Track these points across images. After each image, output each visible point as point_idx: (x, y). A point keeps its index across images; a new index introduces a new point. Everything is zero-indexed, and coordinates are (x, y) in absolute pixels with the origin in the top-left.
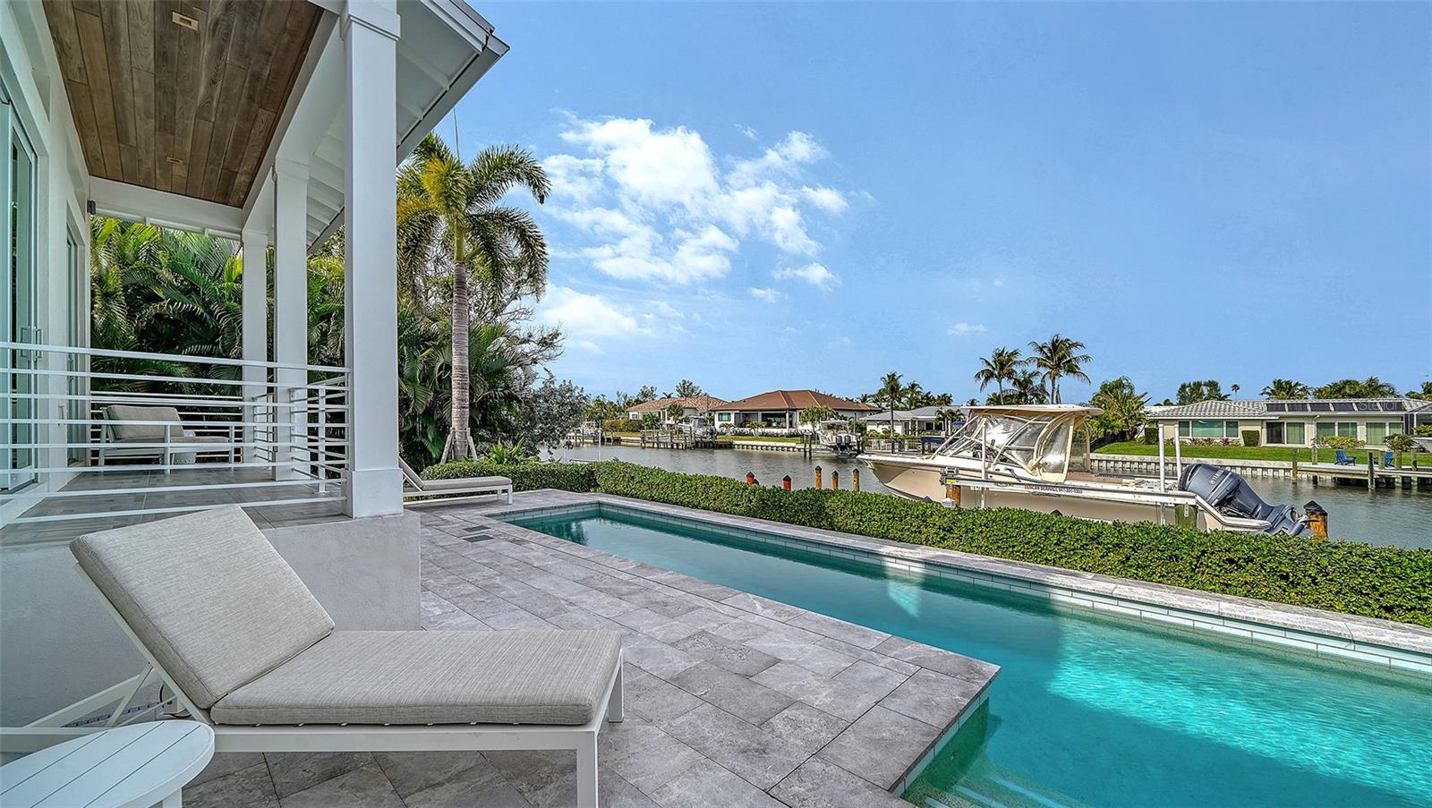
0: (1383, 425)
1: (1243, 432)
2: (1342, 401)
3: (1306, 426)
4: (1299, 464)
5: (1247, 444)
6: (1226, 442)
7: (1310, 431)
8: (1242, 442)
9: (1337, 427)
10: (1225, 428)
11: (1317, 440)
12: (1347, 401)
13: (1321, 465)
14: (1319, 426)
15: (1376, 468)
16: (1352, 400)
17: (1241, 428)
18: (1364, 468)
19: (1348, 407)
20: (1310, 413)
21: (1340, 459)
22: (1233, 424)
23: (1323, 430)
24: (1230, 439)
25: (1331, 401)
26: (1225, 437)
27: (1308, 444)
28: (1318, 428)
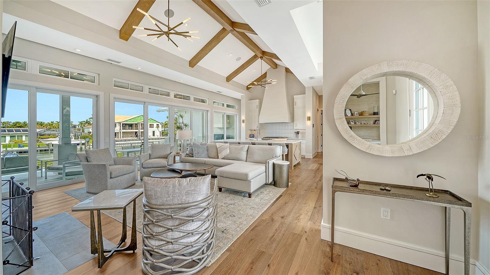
2: (17, 129)
3: (6, 137)
4: (8, 149)
7: (8, 138)
9: (16, 137)
11: (10, 141)
12: (19, 129)
13: (14, 149)
14: (11, 137)
16: (21, 129)
19: (19, 131)
20: (7, 133)
21: (20, 146)
23: (12, 138)
25: (14, 129)
27: (7, 142)
28: (10, 138)
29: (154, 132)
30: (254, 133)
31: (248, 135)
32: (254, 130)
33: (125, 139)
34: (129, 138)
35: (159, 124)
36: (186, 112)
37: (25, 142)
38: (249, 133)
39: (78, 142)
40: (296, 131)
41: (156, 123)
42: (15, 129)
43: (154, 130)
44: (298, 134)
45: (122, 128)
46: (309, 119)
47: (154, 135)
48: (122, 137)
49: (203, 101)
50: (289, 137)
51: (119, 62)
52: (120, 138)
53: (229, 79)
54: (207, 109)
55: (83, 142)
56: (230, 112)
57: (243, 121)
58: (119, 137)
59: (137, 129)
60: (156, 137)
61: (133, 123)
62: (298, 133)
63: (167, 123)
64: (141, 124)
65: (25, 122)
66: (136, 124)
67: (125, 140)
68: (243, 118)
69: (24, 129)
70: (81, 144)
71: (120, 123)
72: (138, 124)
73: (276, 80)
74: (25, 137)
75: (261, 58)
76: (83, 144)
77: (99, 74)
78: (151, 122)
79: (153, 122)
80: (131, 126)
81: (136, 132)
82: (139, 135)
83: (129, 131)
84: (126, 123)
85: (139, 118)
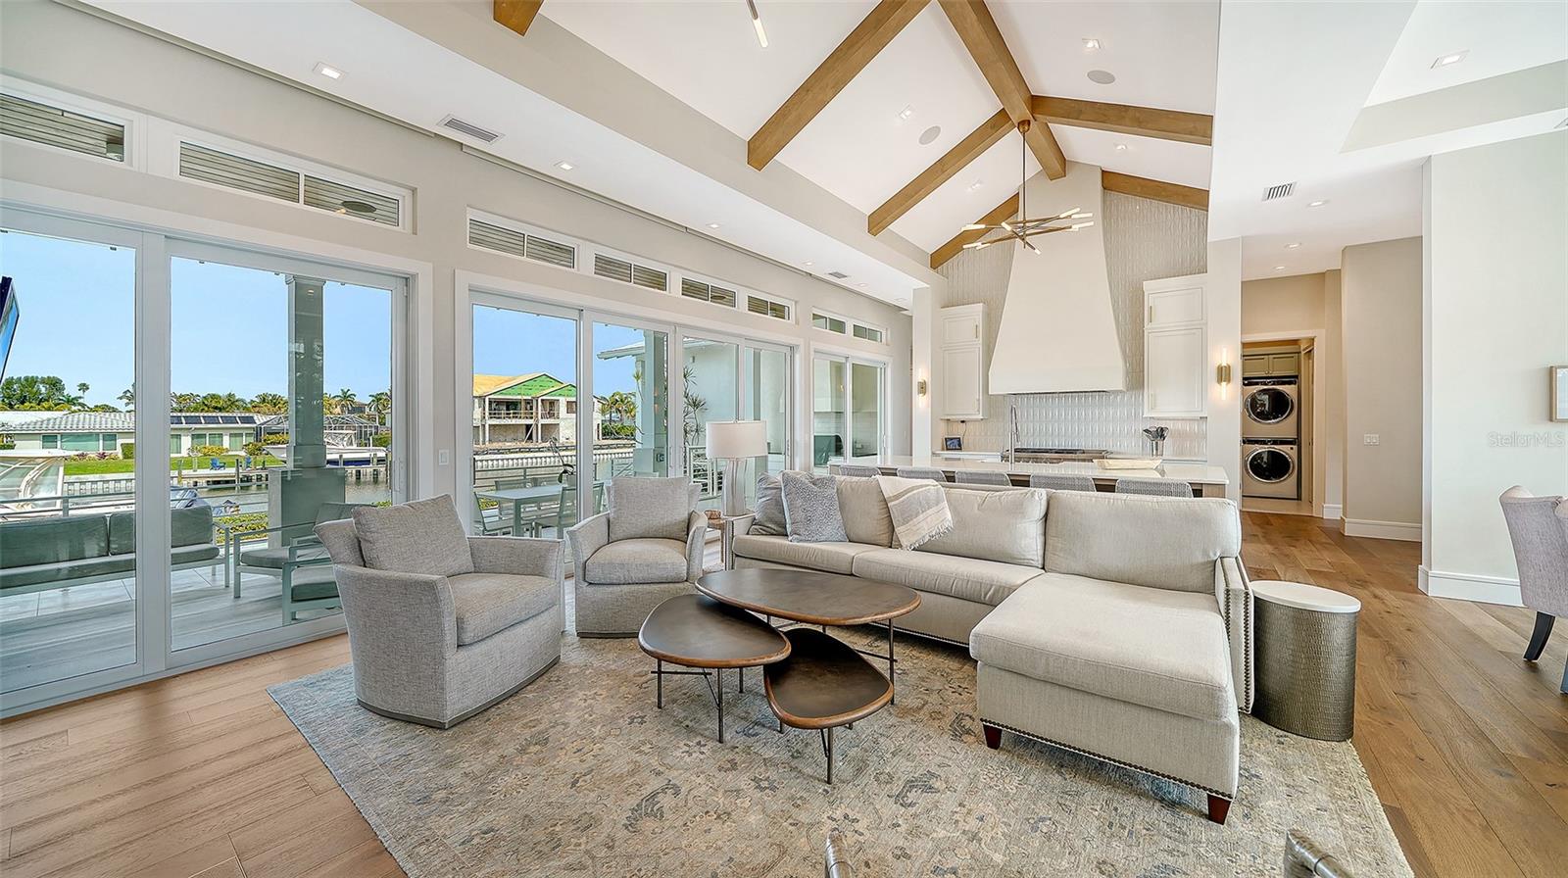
0: (241, 435)
1: (122, 445)
2: (211, 414)
3: (182, 438)
4: (185, 472)
5: (126, 457)
6: (103, 456)
7: (186, 442)
8: (120, 456)
9: (207, 438)
10: (101, 442)
11: (192, 449)
12: (214, 414)
13: (201, 472)
14: (194, 437)
15: (240, 471)
16: (219, 414)
17: (119, 442)
18: (232, 471)
19: (214, 420)
20: (184, 426)
21: (214, 466)
22: (111, 437)
23: (196, 440)
24: (107, 452)
25: (201, 414)
26: (101, 451)
27: (184, 453)
28: (193, 439)
30: (958, 431)
31: (939, 442)
32: (963, 422)
33: (496, 445)
34: (508, 445)
36: (694, 358)
37: (230, 453)
38: (943, 432)
39: (366, 455)
40: (1153, 426)
42: (206, 415)
44: (1163, 437)
45: (487, 414)
46: (1223, 374)
48: (487, 439)
49: (778, 311)
50: (1115, 449)
51: (488, 137)
52: (484, 443)
53: (879, 221)
54: (792, 341)
55: (381, 454)
56: (865, 352)
57: (923, 388)
58: (481, 439)
59: (532, 418)
61: (519, 397)
62: (1160, 434)
63: (617, 397)
64: (542, 400)
65: (230, 395)
66: (528, 402)
67: (499, 450)
68: (921, 373)
69: (227, 415)
70: (375, 460)
71: (482, 398)
72: (534, 402)
73: (1091, 215)
74: (228, 437)
75: (1024, 124)
76: (381, 461)
77: (414, 191)
78: (571, 395)
80: (511, 405)
81: (528, 427)
82: (538, 434)
83: (507, 423)
84: (500, 397)
85: (538, 382)
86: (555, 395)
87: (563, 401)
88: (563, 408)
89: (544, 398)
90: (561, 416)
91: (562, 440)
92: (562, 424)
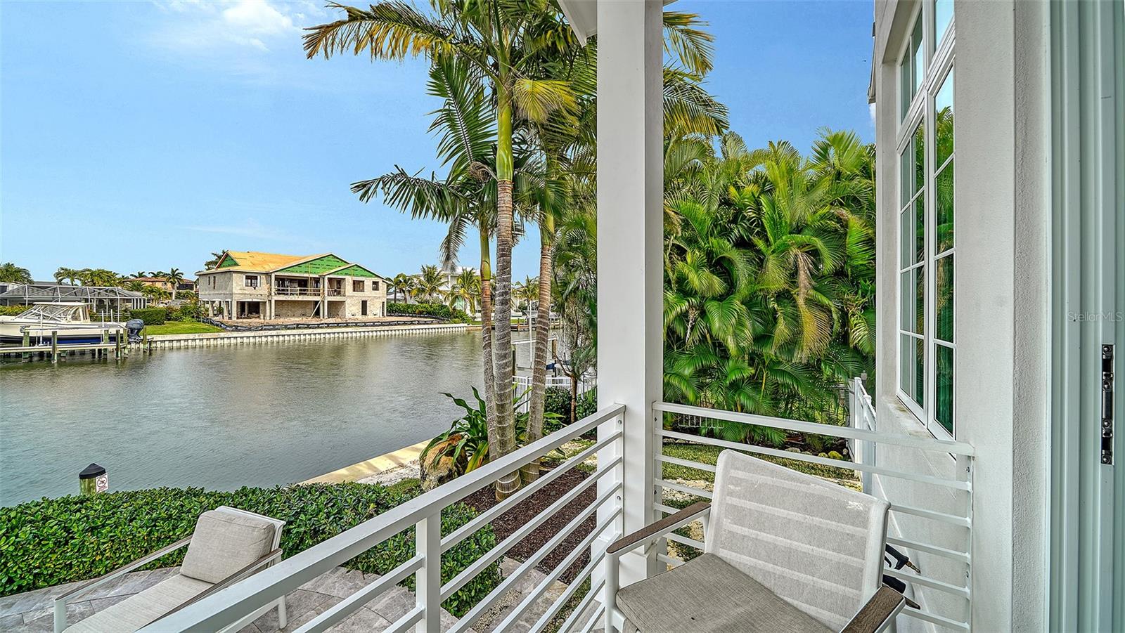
29: (364, 303)
33: (280, 321)
34: (293, 320)
35: (380, 281)
41: (371, 277)
43: (364, 299)
45: (274, 290)
47: (364, 312)
48: (273, 314)
58: (268, 314)
59: (318, 295)
60: (370, 317)
61: (306, 275)
63: (401, 279)
64: (330, 280)
66: (317, 281)
71: (268, 275)
72: (321, 280)
78: (357, 275)
79: (362, 275)
80: (303, 283)
81: (315, 304)
82: (324, 310)
83: (293, 299)
84: (287, 274)
85: (325, 262)
86: (341, 274)
87: (349, 281)
88: (348, 287)
89: (331, 276)
90: (347, 294)
91: (348, 315)
92: (348, 301)
